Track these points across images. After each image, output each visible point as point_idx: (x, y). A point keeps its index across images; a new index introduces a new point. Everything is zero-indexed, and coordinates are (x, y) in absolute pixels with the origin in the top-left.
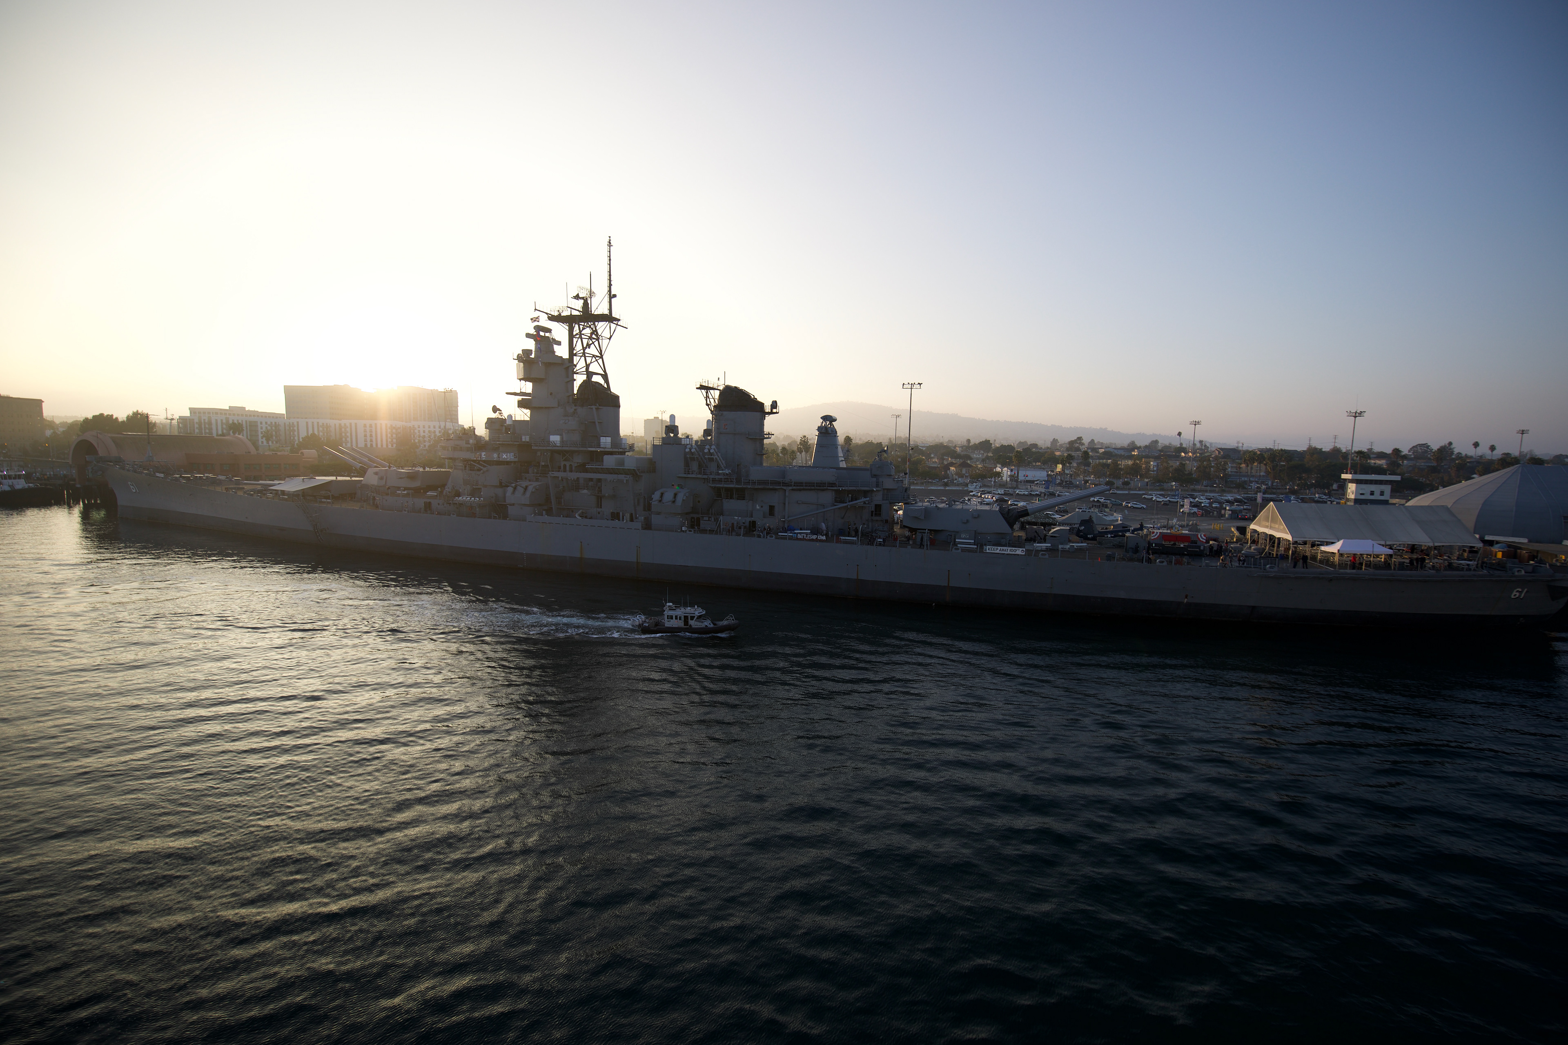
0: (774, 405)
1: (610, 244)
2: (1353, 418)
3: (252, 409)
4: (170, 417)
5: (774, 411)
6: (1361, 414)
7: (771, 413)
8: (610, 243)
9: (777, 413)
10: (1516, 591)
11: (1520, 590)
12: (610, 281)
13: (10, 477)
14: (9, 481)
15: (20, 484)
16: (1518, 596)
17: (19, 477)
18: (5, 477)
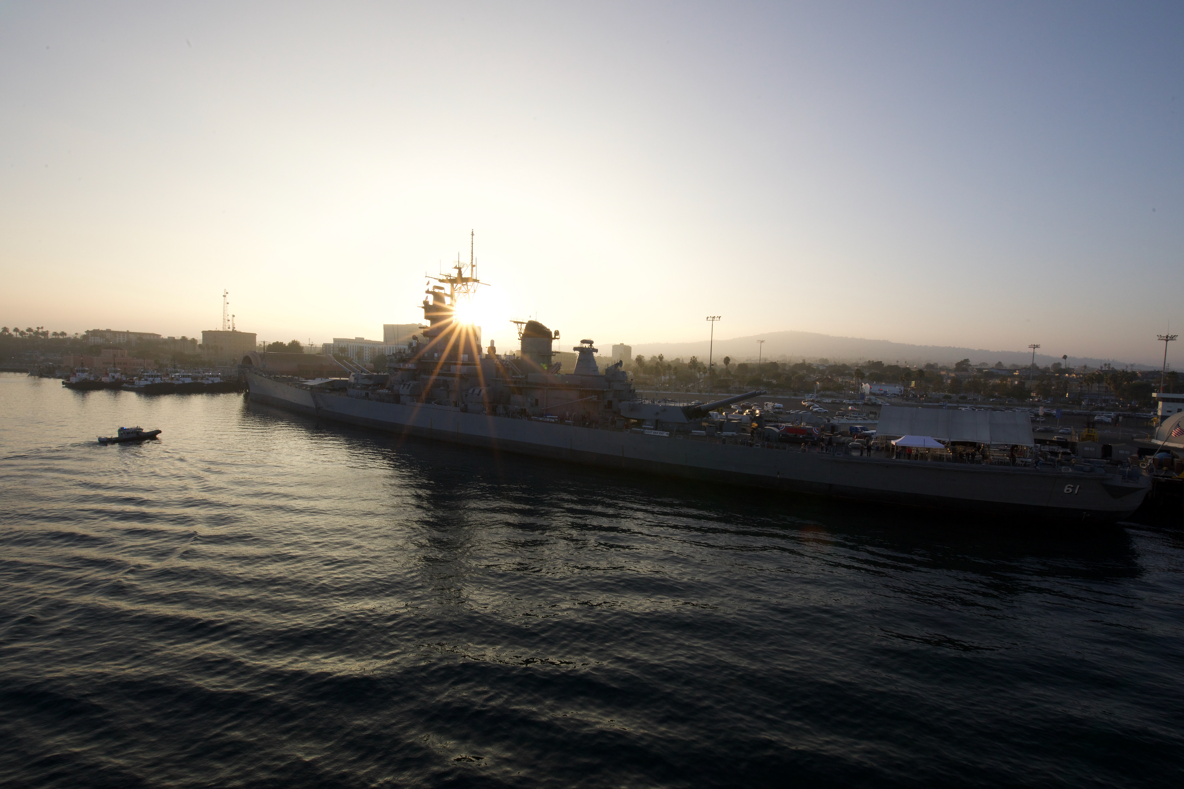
0: (557, 333)
1: (472, 234)
2: (1165, 342)
3: (368, 339)
4: (311, 344)
5: (557, 337)
6: (1172, 338)
7: (555, 338)
9: (558, 339)
10: (1068, 487)
11: (1072, 486)
12: (472, 257)
13: (212, 376)
14: (212, 379)
15: (217, 380)
16: (1071, 491)
17: (218, 376)
18: (210, 376)
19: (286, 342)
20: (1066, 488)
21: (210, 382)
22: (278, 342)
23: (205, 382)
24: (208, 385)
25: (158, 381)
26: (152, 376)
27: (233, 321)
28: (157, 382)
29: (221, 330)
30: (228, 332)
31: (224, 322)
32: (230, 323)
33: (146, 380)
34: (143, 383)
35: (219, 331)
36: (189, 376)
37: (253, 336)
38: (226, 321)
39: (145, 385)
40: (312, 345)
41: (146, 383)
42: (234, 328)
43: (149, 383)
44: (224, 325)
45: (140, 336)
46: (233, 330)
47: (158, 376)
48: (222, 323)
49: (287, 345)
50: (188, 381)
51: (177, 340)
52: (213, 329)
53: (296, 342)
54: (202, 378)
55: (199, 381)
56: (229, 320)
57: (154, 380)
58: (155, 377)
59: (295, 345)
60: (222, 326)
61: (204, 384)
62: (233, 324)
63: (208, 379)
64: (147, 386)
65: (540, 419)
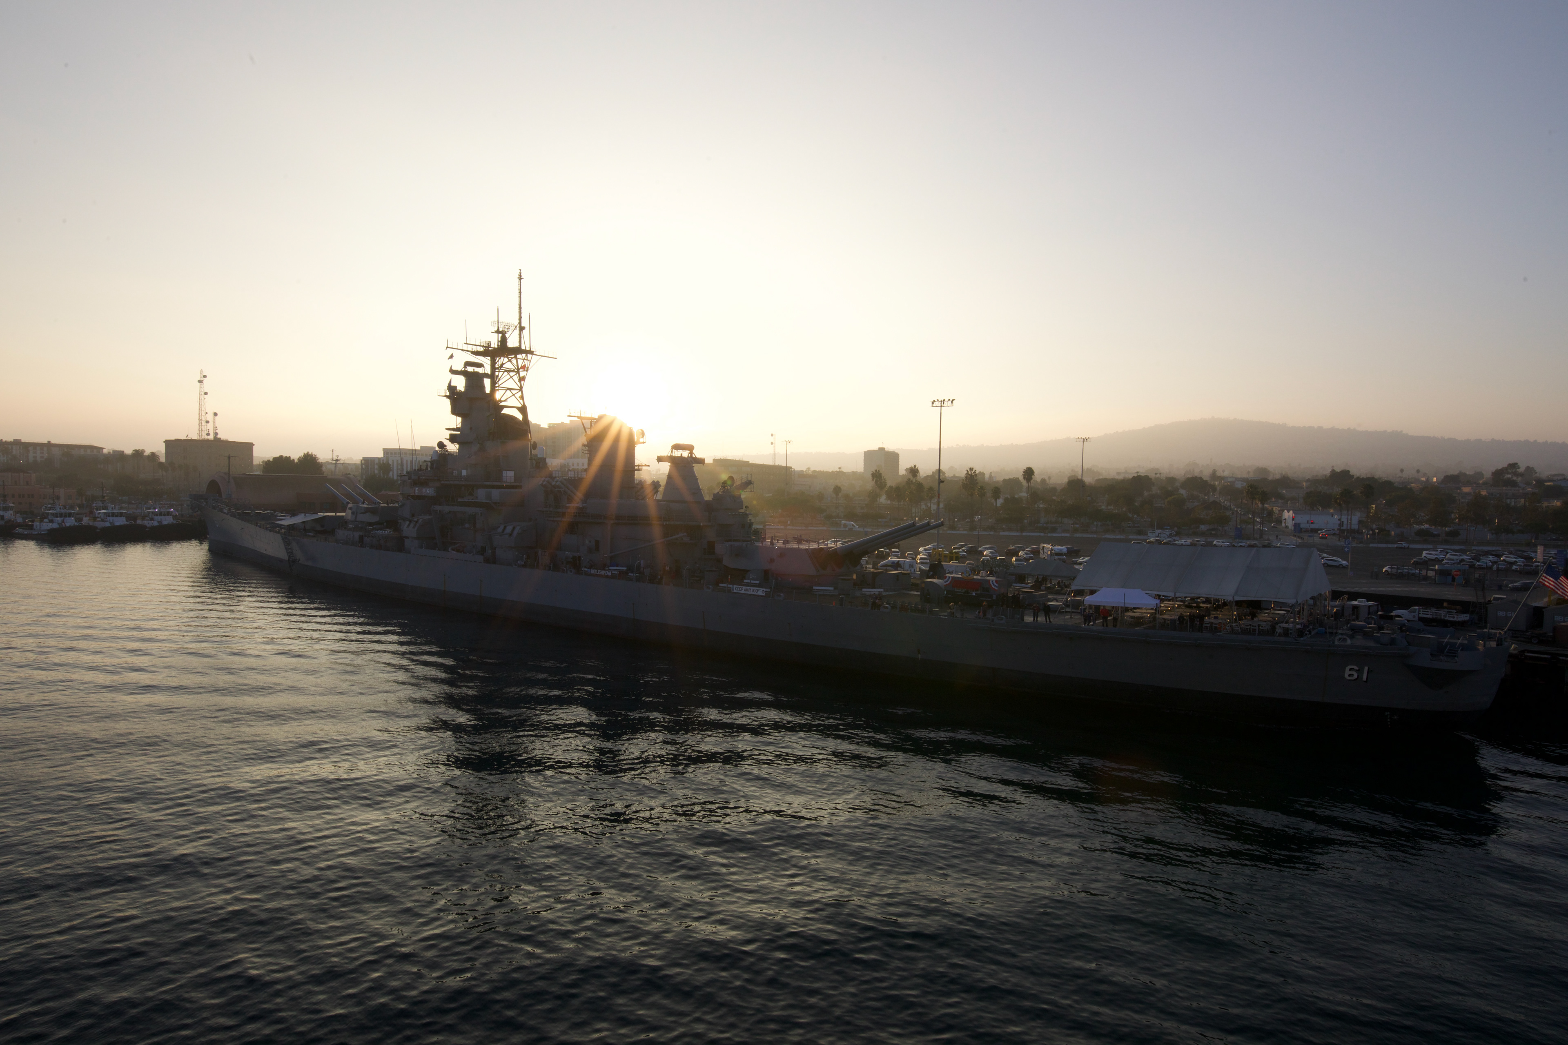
1: (520, 278)
4: (335, 458)
5: (641, 439)
7: (638, 443)
8: (520, 276)
10: (1350, 670)
11: (1356, 668)
12: (520, 313)
13: (160, 514)
14: (159, 518)
15: (167, 520)
16: (1356, 676)
17: (169, 514)
18: (156, 514)
19: (296, 455)
20: (1347, 673)
21: (156, 524)
22: (281, 456)
23: (147, 523)
24: (153, 528)
25: (70, 522)
26: (61, 515)
27: (214, 422)
28: (68, 525)
29: (195, 437)
30: (208, 440)
31: (200, 424)
32: (210, 426)
33: (51, 521)
34: (46, 526)
35: (192, 440)
36: (121, 515)
37: (248, 447)
38: (204, 423)
39: (48, 530)
40: (337, 460)
41: (51, 526)
42: (216, 434)
43: (55, 526)
44: (200, 430)
45: (68, 450)
46: (215, 437)
47: (70, 515)
48: (197, 427)
49: (296, 461)
50: (120, 521)
51: (128, 456)
52: (183, 437)
53: (311, 456)
54: (143, 518)
55: (139, 522)
56: (207, 422)
57: (63, 522)
58: (65, 516)
59: (309, 461)
60: (197, 432)
61: (145, 527)
62: (215, 428)
63: (152, 519)
64: (51, 531)
65: (603, 572)
